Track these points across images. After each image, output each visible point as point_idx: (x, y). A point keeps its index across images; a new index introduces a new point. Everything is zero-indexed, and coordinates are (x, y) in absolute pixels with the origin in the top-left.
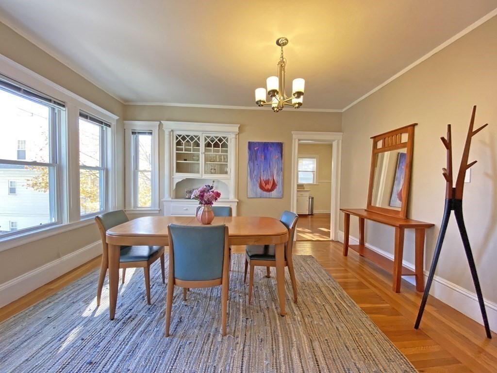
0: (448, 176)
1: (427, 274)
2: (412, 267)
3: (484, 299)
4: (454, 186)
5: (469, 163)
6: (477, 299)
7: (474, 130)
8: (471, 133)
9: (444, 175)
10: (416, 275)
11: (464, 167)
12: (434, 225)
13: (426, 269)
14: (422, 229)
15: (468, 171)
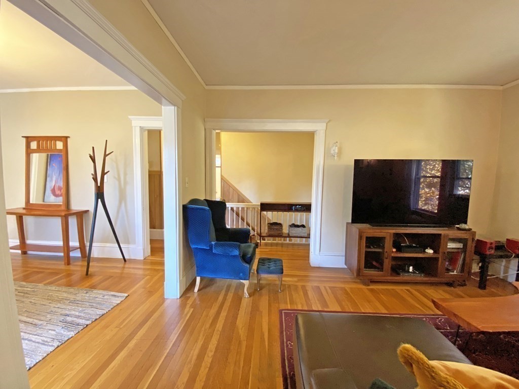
0: (95, 179)
1: (88, 244)
2: (77, 244)
3: (121, 245)
4: (99, 185)
5: (105, 172)
6: (118, 246)
7: (107, 153)
8: (105, 155)
9: (93, 178)
10: (80, 248)
11: (103, 174)
12: (88, 211)
13: (86, 242)
14: (81, 215)
15: (105, 176)
